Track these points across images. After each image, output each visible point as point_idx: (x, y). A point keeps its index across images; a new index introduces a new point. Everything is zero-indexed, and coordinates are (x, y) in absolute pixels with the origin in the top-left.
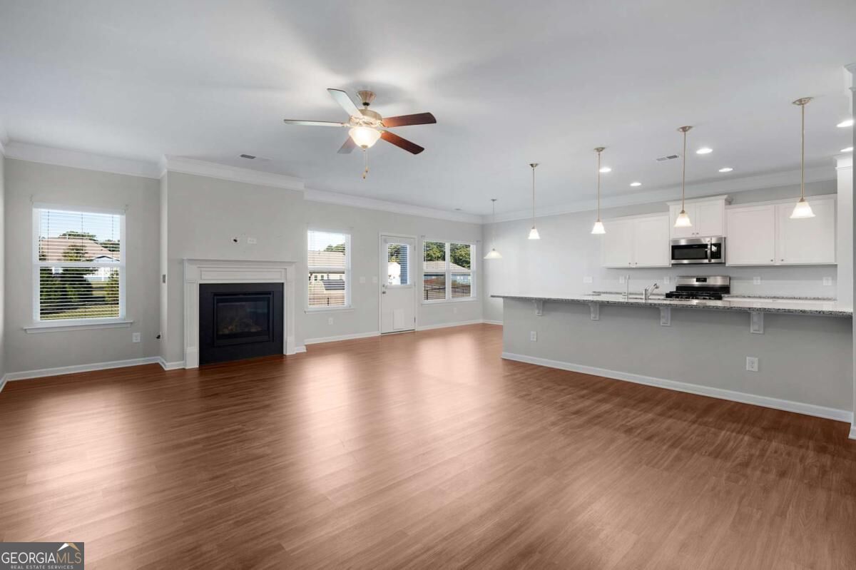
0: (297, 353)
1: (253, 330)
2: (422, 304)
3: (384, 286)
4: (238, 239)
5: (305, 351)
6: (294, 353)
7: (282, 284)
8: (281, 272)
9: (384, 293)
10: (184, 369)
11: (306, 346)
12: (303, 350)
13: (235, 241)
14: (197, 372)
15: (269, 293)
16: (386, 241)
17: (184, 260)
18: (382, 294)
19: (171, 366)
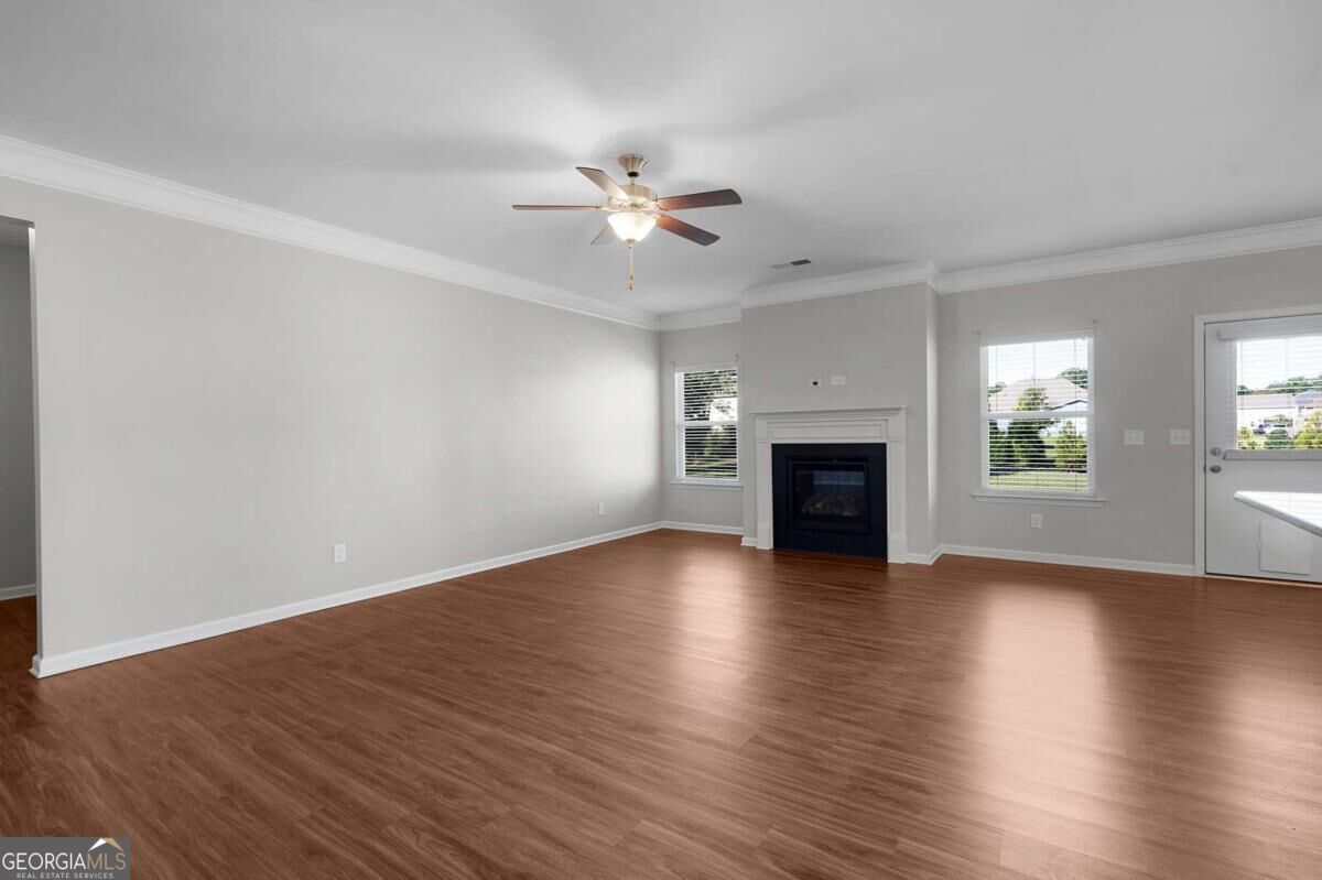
0: (907, 564)
1: (847, 513)
3: (1214, 452)
4: (812, 381)
5: (934, 564)
6: (903, 562)
7: (883, 447)
8: (880, 425)
9: (1215, 470)
10: (754, 548)
12: (927, 560)
13: (815, 384)
14: (771, 557)
15: (865, 459)
16: (1222, 338)
17: (757, 414)
18: (1210, 474)
19: (746, 542)
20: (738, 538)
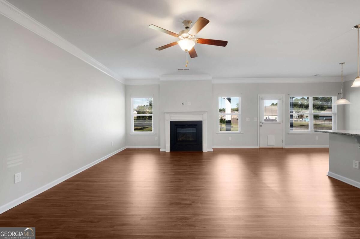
0: (208, 152)
1: (191, 140)
2: (288, 133)
3: (261, 122)
4: (184, 103)
5: (212, 151)
6: (207, 151)
7: (202, 121)
8: (201, 116)
9: (261, 126)
10: (165, 152)
11: (213, 149)
12: (212, 150)
13: (183, 104)
14: (169, 154)
15: (196, 125)
16: (262, 99)
17: (165, 112)
18: (260, 127)
19: (161, 150)
20: (159, 149)
